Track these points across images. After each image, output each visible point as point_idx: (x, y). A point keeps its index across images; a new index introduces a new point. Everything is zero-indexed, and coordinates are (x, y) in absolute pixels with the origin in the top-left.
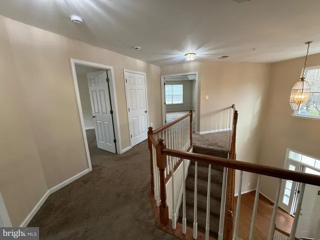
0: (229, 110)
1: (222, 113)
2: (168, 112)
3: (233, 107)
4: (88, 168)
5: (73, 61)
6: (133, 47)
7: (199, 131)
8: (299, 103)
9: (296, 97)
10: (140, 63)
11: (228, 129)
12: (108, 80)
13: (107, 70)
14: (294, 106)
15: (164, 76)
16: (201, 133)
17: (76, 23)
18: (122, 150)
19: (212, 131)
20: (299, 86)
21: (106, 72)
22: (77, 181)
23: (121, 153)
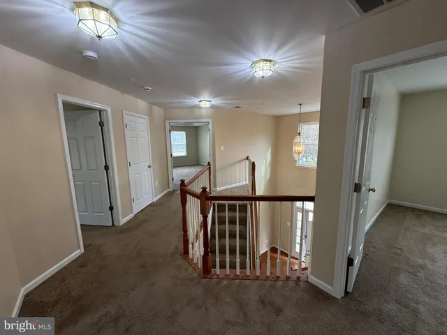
0: (244, 162)
1: (237, 165)
2: (175, 167)
3: (247, 158)
4: (79, 248)
5: (60, 98)
6: (142, 87)
7: (215, 187)
8: (299, 153)
9: (296, 148)
10: (142, 104)
11: (244, 183)
12: (101, 124)
13: (100, 111)
14: (296, 157)
15: (169, 121)
16: (218, 189)
17: (90, 59)
18: (123, 220)
19: (229, 187)
20: (297, 139)
21: (98, 113)
22: (65, 268)
23: (121, 224)
